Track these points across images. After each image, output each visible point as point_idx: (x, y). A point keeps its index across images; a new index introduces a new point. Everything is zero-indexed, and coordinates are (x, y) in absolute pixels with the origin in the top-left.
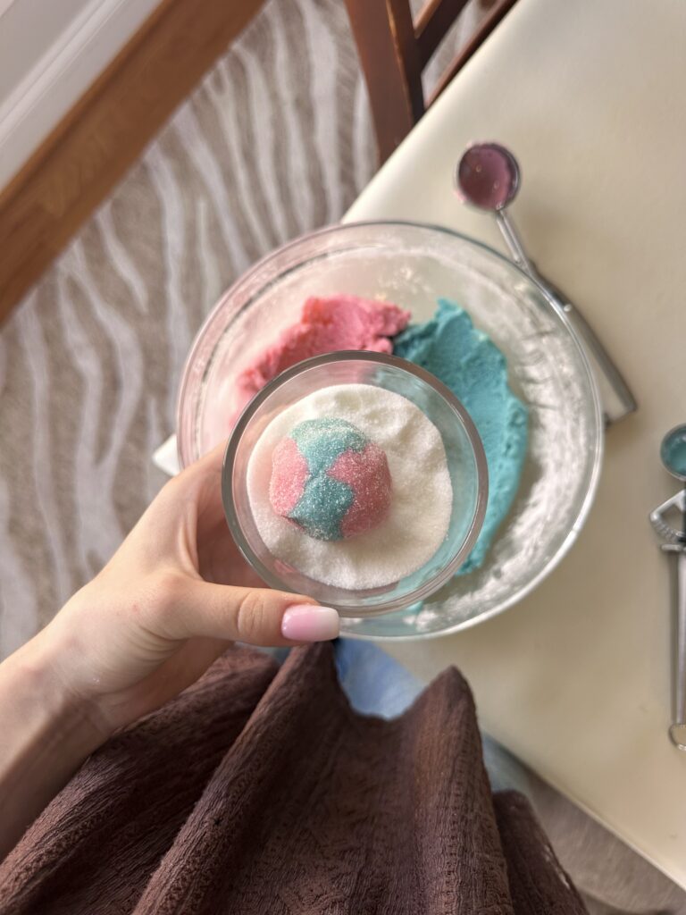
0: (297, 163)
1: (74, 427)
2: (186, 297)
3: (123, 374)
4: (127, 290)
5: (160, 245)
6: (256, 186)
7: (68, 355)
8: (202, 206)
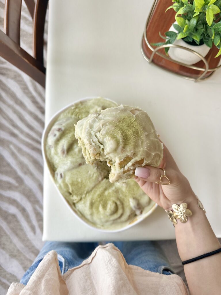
0: (28, 118)
1: (22, 230)
2: (25, 173)
3: (23, 205)
4: (9, 183)
5: (8, 165)
6: (22, 132)
8: (12, 147)
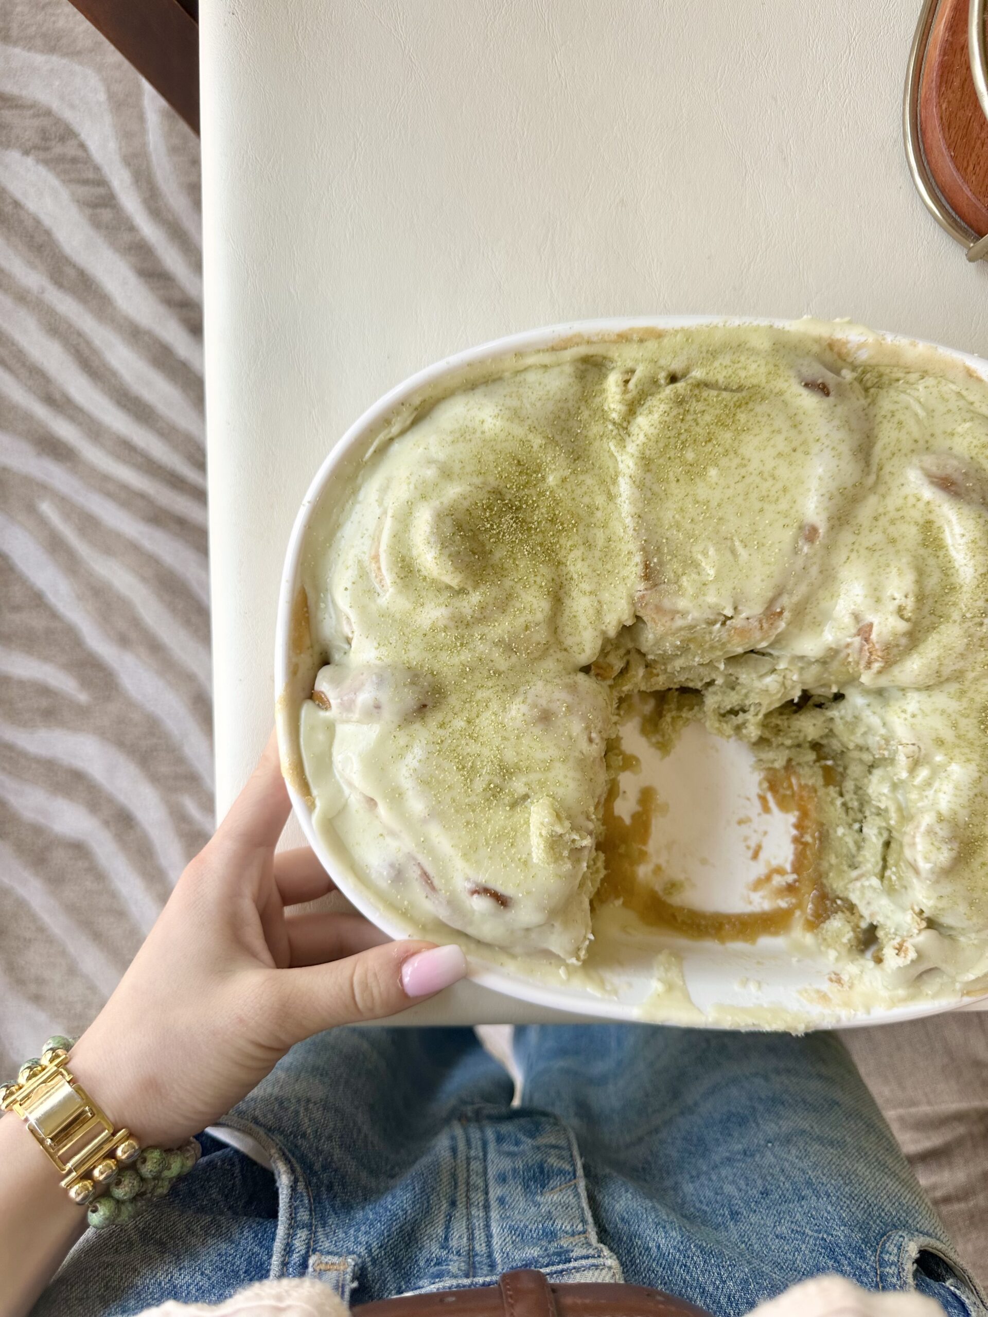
0: (122, 358)
1: (120, 914)
2: (123, 641)
3: (122, 798)
4: (43, 690)
5: (37, 600)
6: (94, 431)
7: (38, 830)
8: (46, 508)
